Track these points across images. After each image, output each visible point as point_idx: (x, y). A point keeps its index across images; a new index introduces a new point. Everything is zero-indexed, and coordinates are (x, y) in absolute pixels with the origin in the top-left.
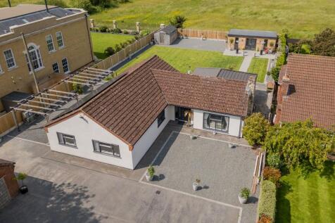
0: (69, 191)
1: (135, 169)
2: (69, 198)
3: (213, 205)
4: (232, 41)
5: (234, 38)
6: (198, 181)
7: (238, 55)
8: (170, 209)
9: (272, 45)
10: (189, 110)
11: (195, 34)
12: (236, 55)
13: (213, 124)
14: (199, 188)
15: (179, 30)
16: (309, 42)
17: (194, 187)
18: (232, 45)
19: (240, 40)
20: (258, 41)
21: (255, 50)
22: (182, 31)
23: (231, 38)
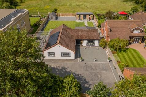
0: (60, 68)
1: (75, 59)
2: (62, 70)
3: (102, 64)
4: (78, 17)
5: (79, 16)
6: (96, 58)
7: (82, 21)
8: (91, 66)
9: (92, 17)
10: (81, 40)
11: (63, 15)
12: (81, 21)
13: (89, 44)
14: (96, 61)
16: (103, 15)
17: (95, 60)
18: (79, 18)
19: (81, 16)
20: (87, 16)
21: (86, 19)
22: (58, 14)
23: (78, 16)
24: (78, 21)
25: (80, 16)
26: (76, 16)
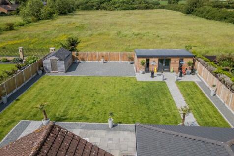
4: (143, 64)
5: (144, 60)
9: (189, 64)
11: (93, 57)
15: (74, 53)
18: (144, 68)
19: (152, 60)
20: (172, 61)
21: (169, 71)
22: (77, 54)
23: (141, 60)
24: (142, 77)
25: (148, 60)
26: (132, 59)
